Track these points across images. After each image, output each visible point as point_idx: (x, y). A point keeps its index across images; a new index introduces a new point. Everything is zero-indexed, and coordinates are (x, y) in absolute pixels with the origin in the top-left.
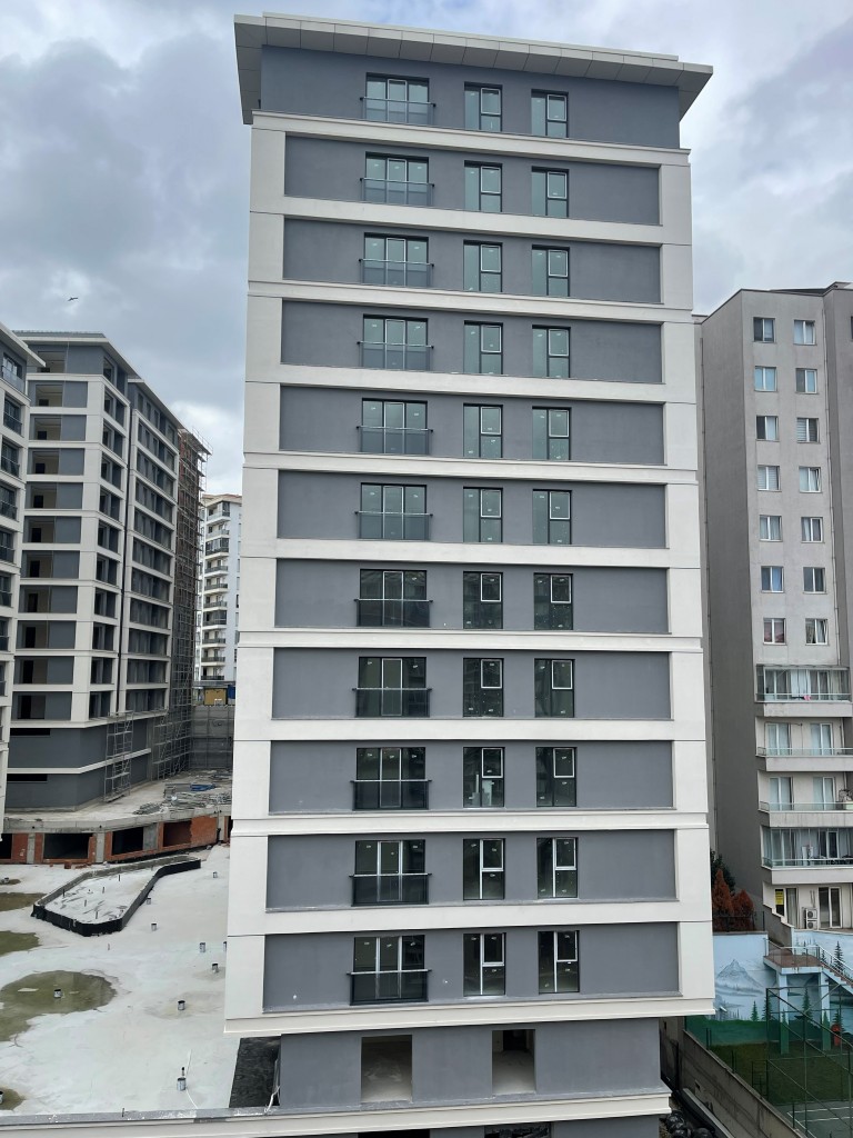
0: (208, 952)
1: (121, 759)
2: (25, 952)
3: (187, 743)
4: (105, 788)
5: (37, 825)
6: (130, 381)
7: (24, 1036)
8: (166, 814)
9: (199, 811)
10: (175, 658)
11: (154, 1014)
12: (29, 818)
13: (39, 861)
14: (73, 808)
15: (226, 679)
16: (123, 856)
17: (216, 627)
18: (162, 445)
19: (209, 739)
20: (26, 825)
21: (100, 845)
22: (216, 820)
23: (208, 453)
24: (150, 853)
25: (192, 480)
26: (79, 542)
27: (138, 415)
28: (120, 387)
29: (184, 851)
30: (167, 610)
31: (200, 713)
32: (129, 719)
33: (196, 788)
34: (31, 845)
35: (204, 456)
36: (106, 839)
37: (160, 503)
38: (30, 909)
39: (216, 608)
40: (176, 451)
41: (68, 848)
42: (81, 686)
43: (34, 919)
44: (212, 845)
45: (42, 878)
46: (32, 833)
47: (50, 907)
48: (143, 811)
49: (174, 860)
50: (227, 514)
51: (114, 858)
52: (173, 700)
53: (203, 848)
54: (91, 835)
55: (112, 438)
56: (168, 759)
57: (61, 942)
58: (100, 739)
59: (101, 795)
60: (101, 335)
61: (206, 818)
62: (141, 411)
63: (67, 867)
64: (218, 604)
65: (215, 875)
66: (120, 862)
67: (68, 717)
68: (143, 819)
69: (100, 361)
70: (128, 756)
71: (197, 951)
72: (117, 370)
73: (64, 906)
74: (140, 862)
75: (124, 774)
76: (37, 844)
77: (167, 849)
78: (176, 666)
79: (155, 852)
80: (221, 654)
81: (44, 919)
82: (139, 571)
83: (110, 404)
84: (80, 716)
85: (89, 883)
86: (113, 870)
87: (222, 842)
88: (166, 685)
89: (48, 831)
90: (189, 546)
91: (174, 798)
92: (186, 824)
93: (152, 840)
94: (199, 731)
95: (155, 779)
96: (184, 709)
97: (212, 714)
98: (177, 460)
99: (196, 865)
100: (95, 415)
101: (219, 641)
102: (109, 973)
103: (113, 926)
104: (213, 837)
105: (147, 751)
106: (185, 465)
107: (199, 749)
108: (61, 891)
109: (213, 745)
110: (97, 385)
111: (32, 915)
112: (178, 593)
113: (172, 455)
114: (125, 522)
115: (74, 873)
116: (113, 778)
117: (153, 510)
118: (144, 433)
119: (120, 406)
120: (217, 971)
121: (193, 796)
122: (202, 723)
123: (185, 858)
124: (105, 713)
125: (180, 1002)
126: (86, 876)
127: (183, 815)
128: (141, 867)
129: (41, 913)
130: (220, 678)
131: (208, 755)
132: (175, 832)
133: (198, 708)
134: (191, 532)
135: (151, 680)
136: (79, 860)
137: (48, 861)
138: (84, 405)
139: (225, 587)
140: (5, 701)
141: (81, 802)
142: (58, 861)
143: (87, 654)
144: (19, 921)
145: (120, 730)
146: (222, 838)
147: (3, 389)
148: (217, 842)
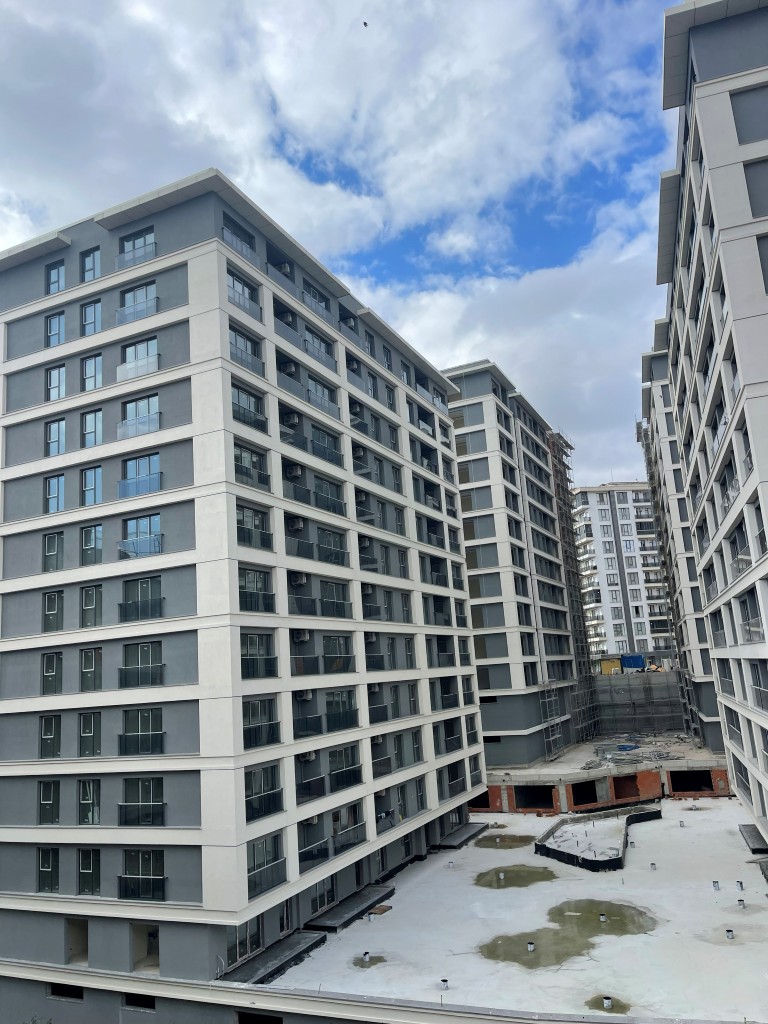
0: (723, 890)
1: (553, 723)
2: (549, 883)
3: (594, 710)
4: (547, 748)
5: (507, 778)
6: (510, 395)
7: (594, 952)
8: (610, 769)
9: (642, 767)
10: (575, 632)
11: (706, 941)
12: (501, 773)
13: (513, 810)
14: (526, 766)
16: (583, 807)
17: (592, 605)
18: (538, 446)
19: (613, 706)
20: (496, 778)
21: (563, 797)
22: (658, 775)
23: (572, 448)
24: (605, 805)
25: (561, 471)
26: (494, 535)
27: (520, 423)
28: (504, 401)
29: (636, 803)
30: (561, 590)
31: (600, 684)
32: (554, 687)
33: (622, 748)
34: (505, 796)
35: (568, 451)
36: (567, 791)
37: (543, 496)
38: (532, 847)
39: (590, 589)
40: (548, 451)
41: (536, 798)
42: (515, 659)
43: (538, 856)
44: (660, 799)
45: (531, 824)
46: (503, 785)
47: (551, 844)
48: (588, 767)
49: (634, 811)
50: (586, 503)
51: (577, 808)
52: (580, 671)
53: (652, 801)
54: (553, 787)
55: (506, 445)
56: (584, 724)
57: (575, 876)
58: (539, 704)
59: (543, 755)
60: (487, 361)
61: (649, 772)
62: (520, 418)
63: (539, 815)
64: (591, 584)
65: (682, 825)
66: (581, 812)
67: (508, 685)
68: (594, 774)
69: (487, 382)
70: (558, 720)
71: (713, 889)
72: (501, 387)
74: (607, 811)
75: (558, 736)
76: (509, 796)
77: (620, 801)
78: (576, 641)
79: (610, 804)
80: (601, 630)
81: (549, 856)
82: (539, 556)
83: (503, 418)
84: (518, 685)
85: (566, 828)
86: (584, 818)
87: (669, 796)
88: (571, 657)
89: (517, 784)
90: (569, 534)
91: (609, 756)
92: (632, 779)
93: (604, 793)
94: (604, 698)
95: (578, 742)
96: (589, 680)
97: (613, 682)
98: (550, 456)
99: (657, 815)
100: (491, 427)
101: (601, 618)
102: (638, 903)
103: (615, 864)
104: (658, 792)
105: (567, 717)
106: (556, 461)
107: (606, 715)
108: (551, 833)
109: (619, 711)
110: (490, 403)
111: (536, 853)
112: (568, 573)
113: (545, 454)
114: (523, 514)
115: (554, 820)
116: (552, 739)
117: (539, 501)
118: (526, 439)
119: (507, 417)
120: (744, 907)
121: (624, 755)
122: (604, 691)
123: (643, 810)
124: (535, 682)
125: (728, 931)
126: (563, 822)
127: (628, 770)
128: (607, 816)
129: (542, 850)
130: (603, 652)
131: (616, 721)
132: (625, 785)
133: (599, 678)
134: (567, 519)
135: (561, 653)
136: (547, 810)
137: (520, 810)
138: (482, 422)
139: (595, 568)
140: (471, 670)
141: (531, 760)
142: (529, 810)
143: (516, 630)
144: (526, 857)
145: (549, 697)
146: (667, 792)
147: (438, 416)
148: (663, 796)
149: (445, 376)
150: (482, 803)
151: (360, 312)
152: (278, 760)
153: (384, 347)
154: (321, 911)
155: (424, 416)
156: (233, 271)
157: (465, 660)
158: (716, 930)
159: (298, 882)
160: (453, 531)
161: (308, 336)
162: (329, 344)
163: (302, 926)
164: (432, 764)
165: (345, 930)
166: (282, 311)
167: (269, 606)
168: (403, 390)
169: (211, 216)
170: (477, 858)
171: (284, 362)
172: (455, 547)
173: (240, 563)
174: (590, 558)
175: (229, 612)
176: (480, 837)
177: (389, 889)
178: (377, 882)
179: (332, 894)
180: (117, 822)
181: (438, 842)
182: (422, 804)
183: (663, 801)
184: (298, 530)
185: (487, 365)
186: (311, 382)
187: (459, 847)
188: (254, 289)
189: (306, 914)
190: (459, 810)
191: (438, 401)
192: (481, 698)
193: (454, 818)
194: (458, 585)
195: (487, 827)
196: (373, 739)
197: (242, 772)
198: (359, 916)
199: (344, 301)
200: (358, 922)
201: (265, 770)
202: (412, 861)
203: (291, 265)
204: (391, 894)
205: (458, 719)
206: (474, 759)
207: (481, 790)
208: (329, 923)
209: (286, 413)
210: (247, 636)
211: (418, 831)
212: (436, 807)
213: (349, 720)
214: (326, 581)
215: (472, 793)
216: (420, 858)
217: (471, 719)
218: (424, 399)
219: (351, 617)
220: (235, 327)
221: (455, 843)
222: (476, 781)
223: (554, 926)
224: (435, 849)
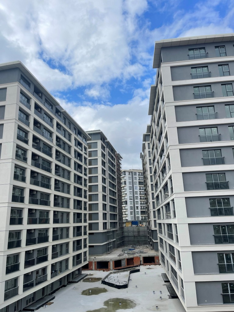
0: (156, 294)
1: (110, 241)
2: (105, 293)
3: (123, 238)
4: (108, 249)
5: (95, 259)
6: (106, 141)
8: (126, 256)
9: (135, 255)
10: (119, 213)
11: (150, 310)
12: (93, 257)
13: (96, 269)
14: (101, 255)
15: (129, 220)
16: (117, 268)
17: (125, 205)
18: (112, 157)
19: (128, 236)
20: (92, 259)
21: (111, 265)
22: (140, 258)
23: (122, 158)
25: (119, 165)
26: (98, 182)
27: (108, 149)
28: (104, 143)
29: (133, 267)
30: (116, 200)
31: (125, 229)
32: (111, 230)
33: (130, 250)
35: (121, 159)
36: (113, 263)
37: (113, 172)
39: (124, 200)
41: (103, 265)
42: (101, 221)
43: (102, 284)
44: (140, 265)
45: (101, 274)
46: (93, 261)
47: (106, 280)
48: (120, 255)
49: (132, 269)
50: (125, 175)
51: (115, 268)
52: (119, 225)
53: (137, 266)
54: (109, 262)
55: (103, 155)
56: (120, 242)
57: (113, 291)
58: (106, 235)
59: (107, 251)
60: (100, 130)
61: (137, 257)
63: (104, 271)
65: (145, 273)
66: (117, 270)
67: (98, 229)
68: (121, 258)
69: (99, 136)
70: (112, 241)
71: (153, 294)
72: (103, 138)
73: (109, 281)
74: (124, 269)
75: (111, 246)
76: (95, 265)
77: (128, 266)
78: (119, 216)
79: (125, 267)
80: (127, 213)
81: (105, 284)
82: (110, 189)
83: (103, 147)
84: (101, 229)
85: (112, 275)
86: (117, 272)
88: (117, 221)
89: (98, 261)
90: (120, 183)
91: (126, 252)
92: (132, 259)
93: (124, 263)
94: (126, 234)
95: (117, 248)
96: (122, 228)
97: (129, 229)
98: (116, 160)
99: (138, 271)
100: (99, 150)
102: (131, 299)
103: (125, 286)
104: (139, 263)
105: (115, 240)
107: (126, 239)
108: (107, 277)
109: (130, 238)
110: (99, 142)
111: (102, 283)
112: (118, 195)
113: (114, 159)
114: (107, 177)
115: (108, 272)
116: (109, 246)
117: (111, 173)
118: (109, 154)
119: (104, 147)
120: (162, 299)
121: (130, 252)
122: (126, 232)
123: (134, 269)
124: (106, 229)
125: (157, 307)
126: (111, 273)
127: (131, 256)
128: (124, 271)
129: (104, 282)
130: (127, 220)
131: (129, 241)
132: (130, 261)
133: (125, 228)
134: (119, 179)
135: (114, 220)
136: (106, 269)
137: (98, 269)
138: (97, 148)
139: (126, 194)
140: (87, 224)
141: (103, 253)
142: (101, 269)
143: (102, 212)
144: (98, 285)
145: (110, 233)
146: (142, 263)
147: (84, 144)
148: (141, 264)
149: (87, 133)
150: (86, 267)
151: (62, 111)
152: (19, 253)
153: (69, 122)
154: (29, 304)
155: (80, 144)
156: (22, 93)
157: (85, 221)
158: (153, 306)
159: (22, 294)
160: (85, 180)
161: (45, 116)
162: (51, 119)
163: (22, 310)
164: (72, 254)
165: (37, 311)
166: (37, 107)
167: (22, 200)
168: (73, 136)
169: (17, 75)
170: (83, 286)
171: (36, 123)
172: (85, 185)
174: (125, 191)
175: (8, 202)
176: (85, 278)
177: (53, 297)
178: (49, 294)
179: (33, 299)
181: (71, 280)
182: (67, 268)
183: (141, 266)
184: (35, 176)
185: (100, 131)
186: (44, 130)
187: (78, 282)
188: (29, 99)
189: (24, 306)
190: (79, 270)
191: (84, 140)
192: (89, 233)
193: (77, 272)
194: (85, 197)
195: (87, 275)
196: (53, 246)
198: (42, 306)
199: (57, 107)
200: (42, 308)
201: (14, 256)
202: (61, 287)
203: (42, 93)
204: (54, 298)
205: (81, 240)
206: (85, 253)
207: (87, 263)
208: (32, 308)
209: (35, 139)
210: (13, 210)
211: (64, 277)
212: (71, 269)
213: (46, 239)
214: (42, 194)
215: (83, 264)
216: (65, 286)
217: (85, 240)
218: (80, 139)
219: (50, 206)
220: (21, 110)
221: (77, 281)
222: (85, 260)
223: (105, 307)
224: (70, 283)
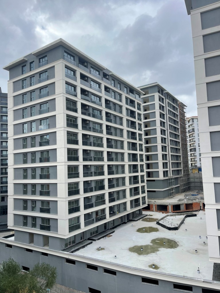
0: (202, 239)
1: (173, 187)
2: (156, 232)
3: (189, 183)
4: (169, 194)
5: (155, 203)
6: (164, 92)
7: (158, 252)
8: (185, 201)
9: (194, 201)
10: (183, 161)
11: (189, 252)
12: (153, 201)
13: (156, 211)
14: (162, 199)
15: (198, 166)
16: (176, 211)
17: (193, 152)
18: (174, 107)
19: (195, 182)
21: (170, 208)
22: (199, 204)
23: (186, 106)
24: (183, 211)
25: (183, 114)
26: (156, 134)
27: (167, 100)
28: (162, 94)
29: (192, 211)
30: (180, 149)
31: (191, 175)
32: (173, 177)
33: (193, 195)
34: (154, 207)
36: (171, 207)
37: (175, 122)
38: (156, 222)
40: (178, 108)
41: (163, 208)
43: (157, 225)
44: (199, 210)
45: (158, 215)
47: (160, 222)
48: (180, 200)
49: (189, 214)
50: (193, 122)
51: (174, 212)
52: (184, 172)
53: (197, 211)
54: (168, 206)
55: (162, 107)
56: (184, 187)
57: (164, 231)
58: (168, 182)
60: (157, 83)
61: (197, 203)
62: (168, 99)
63: (163, 213)
64: (193, 146)
65: (201, 218)
67: (158, 177)
68: (180, 203)
69: (157, 89)
70: (174, 187)
71: (199, 238)
72: (161, 90)
73: (163, 222)
74: (181, 213)
75: (173, 191)
76: (155, 207)
77: (187, 210)
78: (184, 163)
79: (184, 211)
80: (195, 160)
81: (159, 225)
82: (172, 140)
83: (161, 100)
84: (161, 177)
85: (168, 217)
86: (174, 215)
87: (202, 210)
88: (182, 168)
89: (158, 204)
90: (184, 132)
91: (187, 198)
92: (191, 204)
93: (183, 208)
94: (192, 180)
96: (187, 175)
97: (195, 176)
99: (195, 215)
100: (157, 102)
101: (195, 156)
102: (176, 240)
103: (176, 229)
104: (199, 208)
105: (179, 185)
106: (181, 111)
107: (192, 185)
108: (162, 219)
109: (196, 184)
110: (157, 95)
112: (182, 144)
113: (177, 109)
114: (167, 128)
115: (164, 215)
116: (171, 192)
117: (173, 124)
118: (169, 105)
119: (163, 99)
120: (205, 244)
121: (192, 197)
122: (192, 178)
123: (192, 213)
124: (167, 176)
125: (196, 250)
126: (168, 216)
127: (190, 202)
128: (181, 215)
129: (158, 223)
130: (196, 166)
131: (195, 186)
132: (188, 206)
134: (184, 128)
135: (178, 167)
136: (166, 212)
137: (158, 211)
138: (154, 101)
139: (195, 141)
140: (144, 173)
141: (164, 198)
142: (161, 211)
143: (161, 161)
144: (153, 225)
145: (172, 180)
146: (202, 209)
147: (136, 101)
148: (201, 210)
149: (139, 89)
150: (148, 208)
151: (110, 74)
152: (79, 199)
153: (118, 83)
154: (93, 235)
155: (132, 102)
156: (67, 67)
157: (142, 171)
158: (193, 250)
160: (140, 135)
161: (92, 83)
162: (99, 84)
163: (87, 239)
164: (129, 199)
165: (98, 241)
166: (83, 77)
168: (124, 95)
169: (60, 51)
170: (140, 224)
171: (83, 91)
172: (140, 140)
173: (68, 148)
174: (193, 139)
175: (64, 161)
176: (144, 218)
177: (113, 231)
178: (111, 229)
179: (97, 232)
180: (40, 211)
181: (131, 219)
182: (125, 209)
183: (200, 211)
185: (156, 84)
186: (93, 96)
187: (137, 220)
188: (74, 72)
189: (88, 236)
190: (139, 210)
191: (137, 96)
192: (147, 180)
193: (138, 212)
194: (141, 150)
195: (147, 215)
196: (109, 193)
197: (68, 202)
198: (103, 237)
199: (104, 71)
200: (102, 239)
202: (123, 224)
203: (87, 63)
204: (114, 232)
205: (139, 187)
206: (144, 198)
207: (146, 205)
208: (94, 239)
209: (83, 106)
211: (125, 216)
212: (129, 210)
213: (102, 188)
215: (142, 206)
216: (125, 223)
217: (143, 187)
218: (131, 97)
219: (104, 161)
220: (67, 83)
221: (136, 220)
222: (144, 203)
223: (151, 244)
224: (130, 221)
